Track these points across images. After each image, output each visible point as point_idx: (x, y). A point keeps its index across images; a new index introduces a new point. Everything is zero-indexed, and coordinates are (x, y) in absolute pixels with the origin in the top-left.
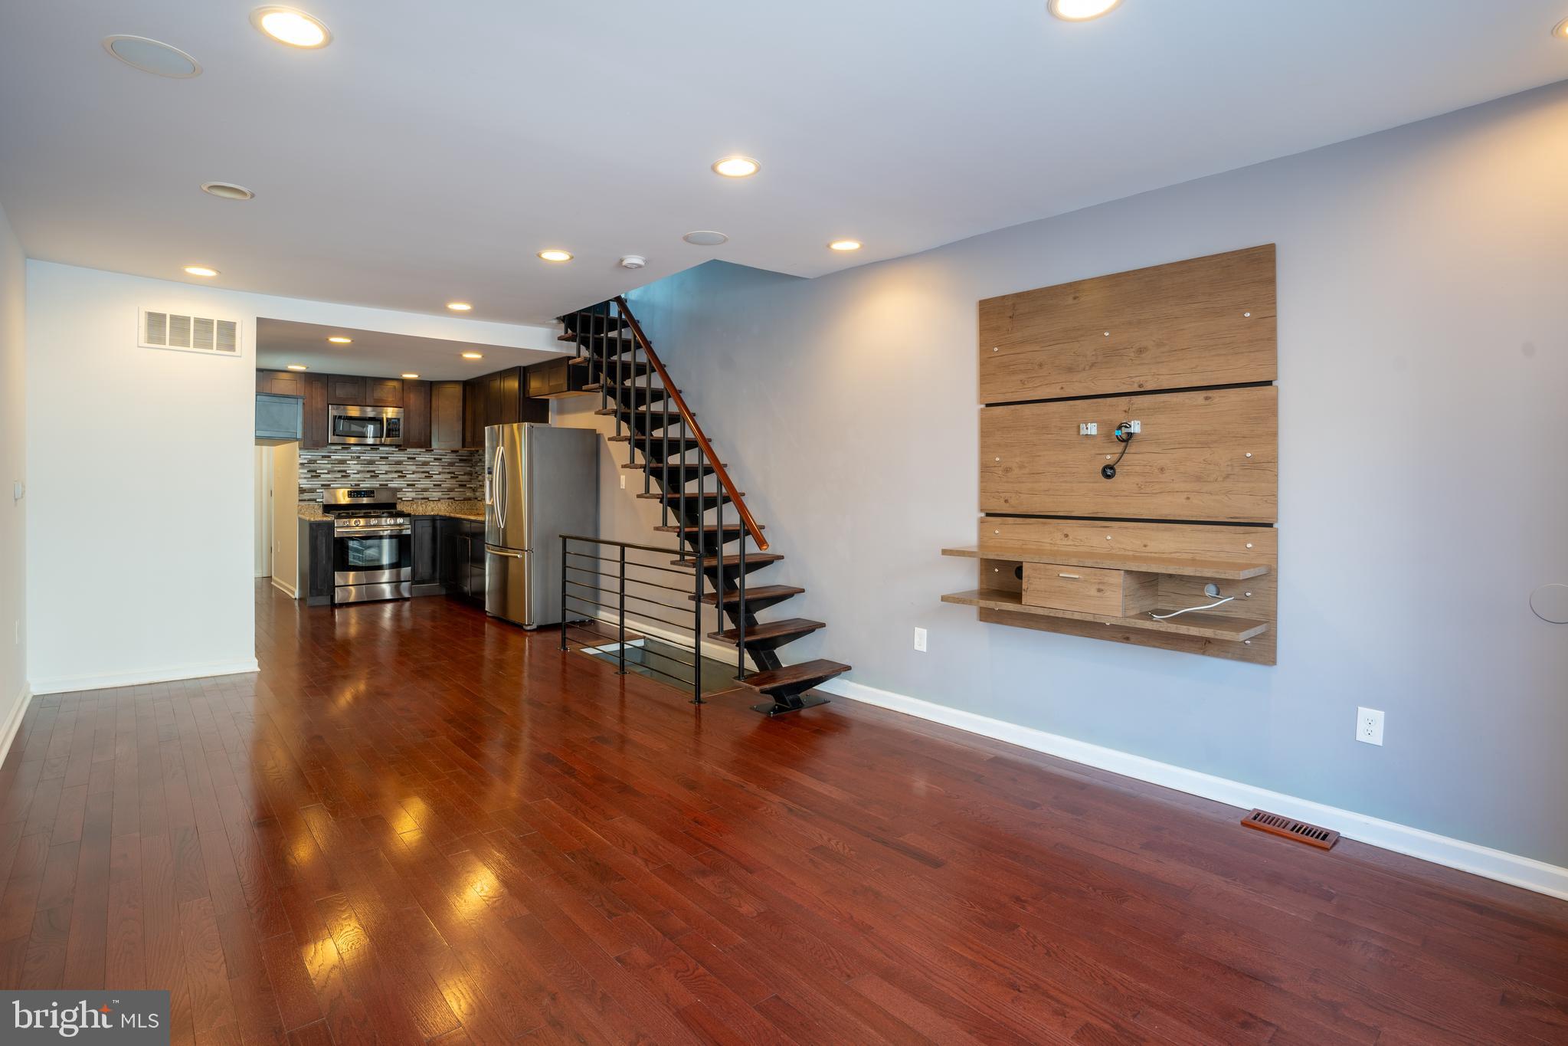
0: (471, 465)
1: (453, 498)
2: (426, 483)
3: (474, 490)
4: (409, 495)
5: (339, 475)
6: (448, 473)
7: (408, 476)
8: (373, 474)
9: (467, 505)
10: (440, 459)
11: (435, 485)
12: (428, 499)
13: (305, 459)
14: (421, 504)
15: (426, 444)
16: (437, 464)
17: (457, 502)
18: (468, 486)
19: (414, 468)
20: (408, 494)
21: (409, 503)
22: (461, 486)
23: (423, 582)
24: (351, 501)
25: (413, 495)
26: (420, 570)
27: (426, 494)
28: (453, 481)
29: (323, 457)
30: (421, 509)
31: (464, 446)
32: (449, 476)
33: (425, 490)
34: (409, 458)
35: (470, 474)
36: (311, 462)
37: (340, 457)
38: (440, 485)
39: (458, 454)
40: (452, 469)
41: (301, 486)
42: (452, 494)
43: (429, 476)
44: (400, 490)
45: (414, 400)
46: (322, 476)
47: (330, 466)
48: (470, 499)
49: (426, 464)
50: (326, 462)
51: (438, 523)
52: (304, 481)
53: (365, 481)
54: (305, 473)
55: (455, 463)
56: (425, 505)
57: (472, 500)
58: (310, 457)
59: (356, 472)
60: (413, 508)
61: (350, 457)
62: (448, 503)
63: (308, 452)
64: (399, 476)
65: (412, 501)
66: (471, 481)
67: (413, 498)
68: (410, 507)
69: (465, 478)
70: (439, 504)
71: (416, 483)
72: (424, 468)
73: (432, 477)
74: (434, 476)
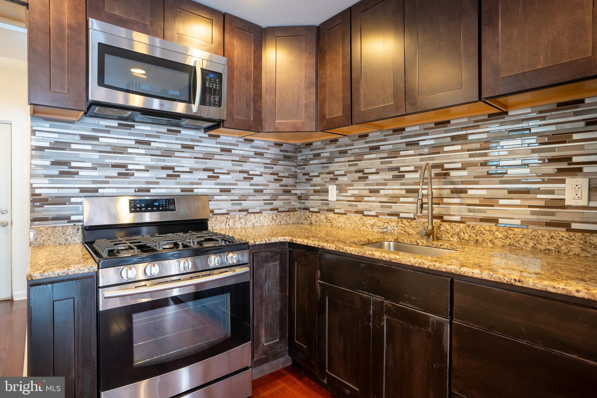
0: (295, 164)
1: (276, 209)
2: (245, 187)
3: (301, 198)
5: (114, 172)
6: (271, 174)
7: (221, 177)
8: (170, 172)
9: (293, 218)
10: (262, 154)
11: (255, 191)
12: (247, 210)
13: (43, 139)
14: (239, 218)
16: (258, 160)
17: (283, 214)
19: (229, 165)
20: (222, 204)
21: (223, 218)
22: (285, 191)
24: (134, 218)
25: (229, 205)
27: (245, 205)
28: (277, 186)
29: (83, 137)
30: (239, 226)
32: (272, 178)
33: (244, 198)
34: (222, 150)
35: (294, 176)
36: (58, 146)
37: (115, 141)
38: (262, 191)
39: (282, 148)
40: (275, 169)
41: (37, 191)
42: (276, 204)
43: (248, 178)
44: (209, 197)
46: (82, 173)
47: (96, 156)
48: (294, 210)
49: (245, 159)
50: (89, 147)
52: (45, 182)
53: (158, 183)
54: (44, 167)
55: (279, 160)
56: (242, 221)
57: (295, 213)
58: (56, 136)
59: (143, 167)
60: (228, 227)
61: (133, 142)
62: (271, 217)
63: (50, 127)
64: (209, 177)
65: (227, 216)
66: (295, 186)
67: (227, 211)
68: (224, 225)
69: (290, 181)
70: (261, 218)
71: (232, 187)
72: (242, 165)
73: (252, 178)
74: (255, 178)
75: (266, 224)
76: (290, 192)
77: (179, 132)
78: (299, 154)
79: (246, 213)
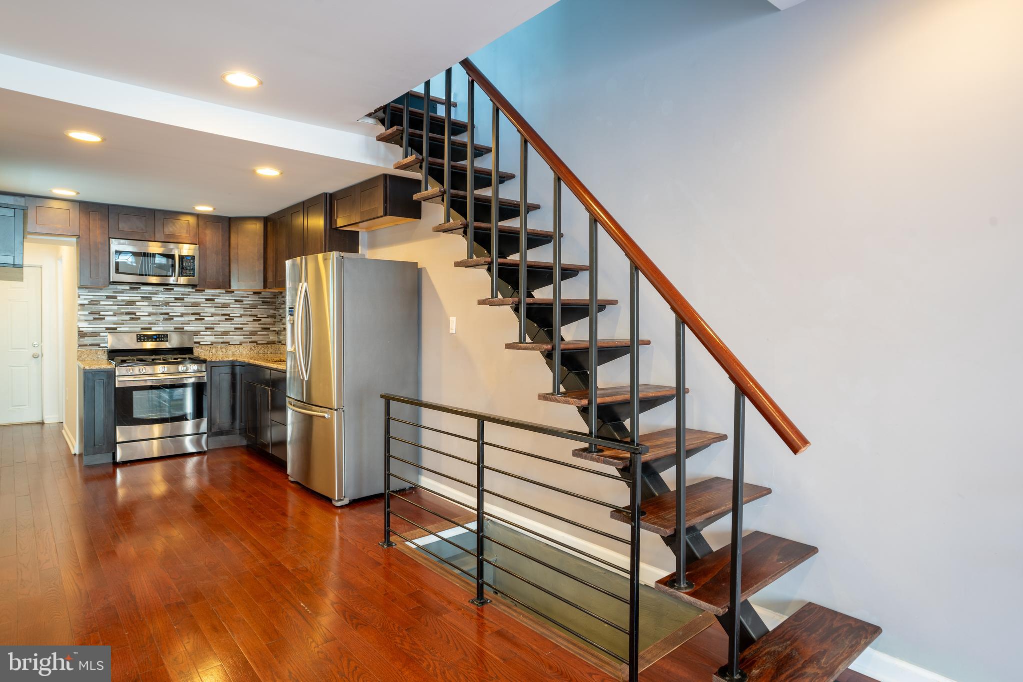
0: (275, 307)
1: (256, 342)
2: (228, 326)
3: (278, 333)
4: (208, 339)
5: (127, 317)
6: (250, 315)
7: (206, 318)
8: (166, 316)
9: (271, 348)
10: (242, 301)
11: (236, 328)
12: (228, 342)
13: (85, 299)
14: (221, 348)
15: (225, 285)
16: (239, 306)
17: (260, 346)
18: (271, 329)
19: (213, 310)
20: (206, 338)
21: (207, 347)
22: (264, 329)
23: (221, 433)
24: (139, 345)
25: (212, 339)
26: (218, 420)
27: (226, 338)
28: (256, 324)
29: (108, 297)
30: (221, 353)
31: (265, 287)
32: (251, 319)
33: (225, 333)
34: (207, 300)
35: (273, 316)
36: (92, 303)
37: (128, 298)
38: (241, 328)
39: (260, 296)
40: (254, 312)
41: (81, 329)
42: (254, 338)
43: (230, 319)
44: (196, 333)
45: (211, 236)
46: (107, 318)
47: (116, 308)
48: (273, 343)
49: (226, 306)
50: (111, 303)
51: (238, 369)
52: (85, 324)
53: (157, 324)
54: (85, 316)
55: (257, 305)
56: (224, 350)
57: (273, 345)
58: (92, 297)
59: (147, 314)
60: (211, 354)
61: (140, 298)
62: (249, 348)
63: (88, 292)
64: (196, 319)
65: (210, 346)
66: (274, 324)
67: (211, 343)
68: (208, 352)
69: (269, 320)
70: (240, 348)
71: (215, 326)
72: (223, 310)
73: (233, 319)
74: (235, 319)
75: (244, 353)
76: (269, 329)
77: (173, 289)
78: (277, 300)
79: (228, 344)
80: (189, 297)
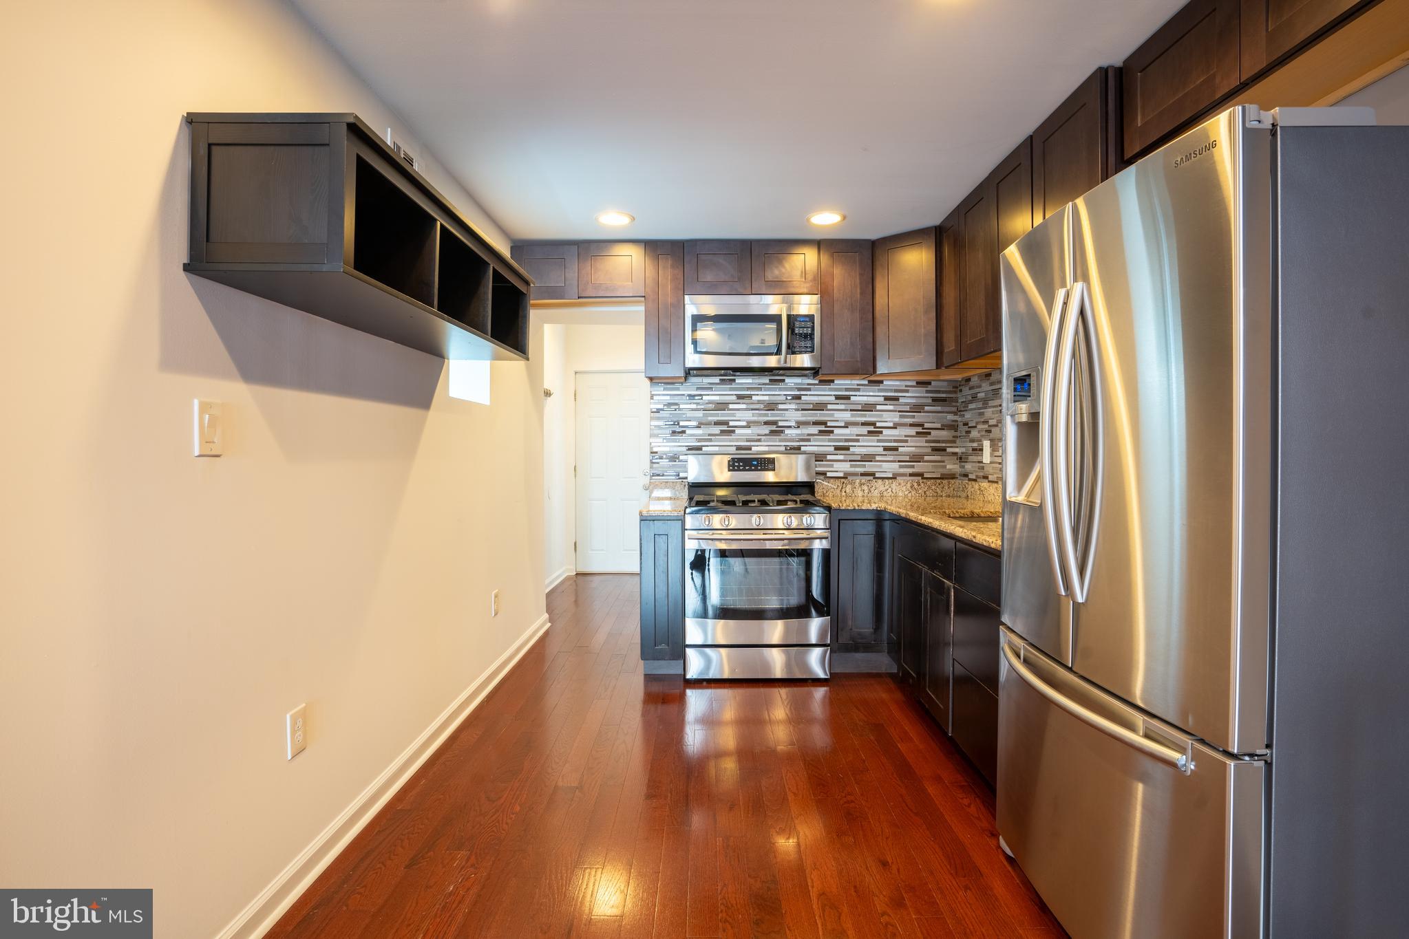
0: (954, 409)
1: (921, 475)
3: (962, 459)
4: (842, 467)
5: (717, 430)
6: (912, 425)
7: (836, 431)
8: (774, 428)
9: (947, 488)
10: (896, 399)
11: (886, 449)
12: (872, 474)
13: (659, 402)
14: (861, 484)
15: (866, 368)
16: (891, 408)
17: (930, 482)
18: (949, 450)
19: (847, 416)
20: (837, 466)
21: (838, 482)
22: (935, 450)
23: (855, 646)
24: (732, 476)
25: (846, 467)
26: (850, 623)
27: (869, 467)
28: (921, 441)
29: (690, 397)
30: (860, 494)
31: (939, 364)
32: (912, 431)
33: (869, 458)
34: (838, 397)
35: (953, 427)
36: (669, 407)
37: (717, 398)
38: (896, 449)
39: (929, 388)
40: (919, 418)
41: (655, 449)
42: (919, 467)
43: (875, 432)
44: (822, 457)
45: (842, 277)
46: (688, 431)
47: (700, 414)
48: (952, 476)
49: (868, 408)
50: (695, 406)
51: (887, 525)
52: (660, 441)
53: (759, 440)
54: (661, 427)
55: (923, 406)
56: (865, 488)
57: (952, 481)
58: (668, 398)
59: (744, 424)
60: (844, 494)
61: (734, 398)
62: (909, 485)
63: (664, 389)
64: (820, 431)
65: (843, 480)
66: (955, 442)
67: (845, 474)
68: (838, 491)
69: (944, 434)
70: (894, 486)
71: (850, 444)
72: (865, 416)
73: (881, 432)
74: (885, 432)
75: (900, 494)
76: (945, 450)
77: (784, 380)
78: (959, 395)
79: (872, 478)
80: (808, 393)
